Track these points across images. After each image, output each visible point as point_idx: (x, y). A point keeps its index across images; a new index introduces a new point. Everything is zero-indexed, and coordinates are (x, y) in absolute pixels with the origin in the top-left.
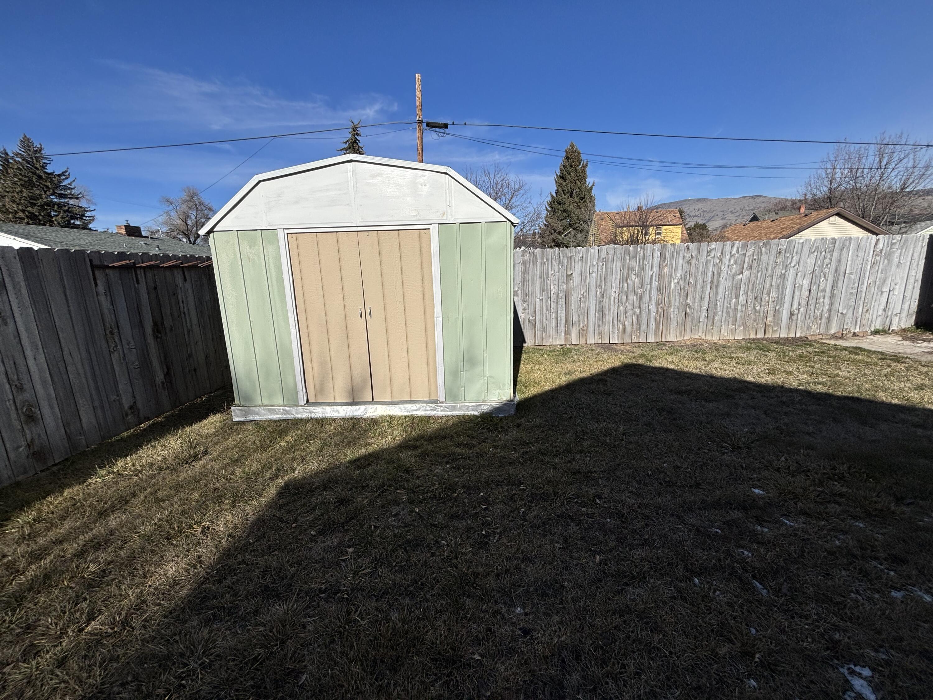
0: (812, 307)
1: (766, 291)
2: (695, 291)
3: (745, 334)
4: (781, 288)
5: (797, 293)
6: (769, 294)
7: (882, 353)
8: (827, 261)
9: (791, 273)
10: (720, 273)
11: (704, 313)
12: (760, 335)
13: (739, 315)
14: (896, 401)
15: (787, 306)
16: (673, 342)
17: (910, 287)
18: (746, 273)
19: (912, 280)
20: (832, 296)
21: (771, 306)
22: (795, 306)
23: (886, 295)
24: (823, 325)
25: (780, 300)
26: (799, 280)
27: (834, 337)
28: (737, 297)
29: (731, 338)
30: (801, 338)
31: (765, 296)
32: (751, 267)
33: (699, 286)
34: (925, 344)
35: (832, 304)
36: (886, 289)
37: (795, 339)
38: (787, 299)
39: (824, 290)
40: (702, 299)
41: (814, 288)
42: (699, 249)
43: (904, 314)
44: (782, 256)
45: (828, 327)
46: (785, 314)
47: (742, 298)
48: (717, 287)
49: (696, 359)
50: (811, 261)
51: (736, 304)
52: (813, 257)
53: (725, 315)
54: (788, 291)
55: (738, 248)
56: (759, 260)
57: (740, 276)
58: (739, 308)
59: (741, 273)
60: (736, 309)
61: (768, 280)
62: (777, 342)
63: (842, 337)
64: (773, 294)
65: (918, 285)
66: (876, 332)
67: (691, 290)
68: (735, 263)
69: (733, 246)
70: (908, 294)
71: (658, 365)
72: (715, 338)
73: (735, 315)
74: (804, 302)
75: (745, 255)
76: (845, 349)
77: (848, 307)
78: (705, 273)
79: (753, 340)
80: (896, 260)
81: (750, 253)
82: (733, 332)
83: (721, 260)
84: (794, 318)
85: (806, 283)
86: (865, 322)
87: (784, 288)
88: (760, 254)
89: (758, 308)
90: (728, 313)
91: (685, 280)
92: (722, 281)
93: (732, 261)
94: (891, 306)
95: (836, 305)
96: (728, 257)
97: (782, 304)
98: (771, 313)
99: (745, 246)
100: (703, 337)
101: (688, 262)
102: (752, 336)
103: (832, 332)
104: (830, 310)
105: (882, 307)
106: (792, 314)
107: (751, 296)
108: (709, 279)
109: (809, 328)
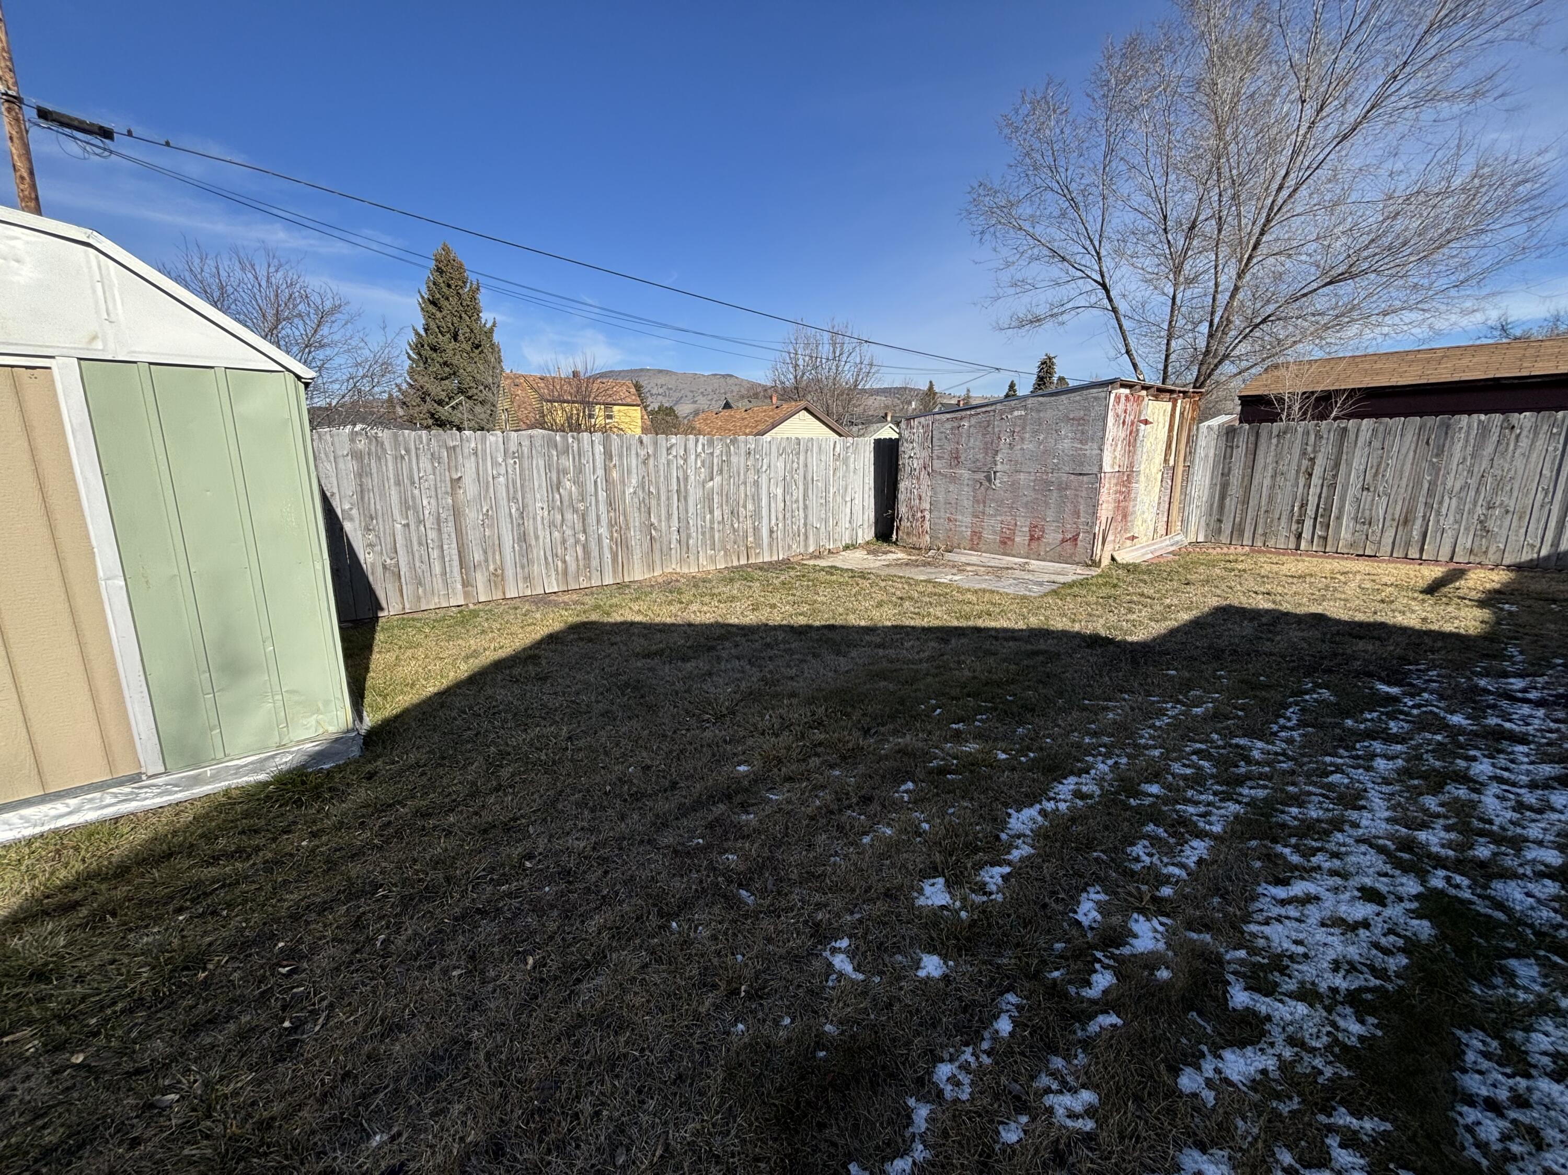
0: (789, 522)
1: (741, 503)
2: (659, 505)
3: (726, 562)
4: (756, 499)
5: (773, 505)
6: (745, 507)
7: (852, 570)
8: (795, 465)
9: (764, 480)
10: (686, 478)
11: (675, 536)
12: (743, 561)
13: (717, 536)
14: (863, 623)
15: (765, 521)
16: (640, 582)
17: (866, 496)
18: (718, 479)
19: (867, 488)
20: (806, 507)
21: (749, 522)
22: (773, 522)
23: (849, 504)
24: (802, 543)
25: (757, 514)
26: (772, 488)
27: (813, 557)
28: (711, 512)
29: (711, 567)
30: (783, 560)
31: (741, 509)
32: (721, 471)
33: (663, 498)
34: (884, 557)
35: (806, 517)
36: (848, 499)
37: (778, 562)
38: (765, 512)
39: (797, 501)
40: (669, 516)
41: (788, 498)
42: (656, 443)
43: (866, 526)
44: (752, 458)
45: (806, 546)
46: (765, 532)
47: (717, 513)
48: (686, 499)
49: (670, 603)
50: (780, 464)
51: (712, 521)
52: (782, 459)
53: (700, 537)
54: (764, 502)
55: (703, 445)
56: (729, 462)
57: (711, 484)
58: (716, 526)
59: (712, 479)
60: (712, 528)
61: (742, 488)
62: (761, 567)
63: (819, 557)
64: (750, 507)
65: (872, 493)
66: (847, 548)
67: (654, 502)
68: (703, 462)
69: (697, 441)
70: (866, 504)
71: (619, 619)
72: (694, 570)
73: (713, 537)
74: (781, 516)
75: (712, 454)
76: (823, 569)
77: (820, 520)
78: (667, 479)
79: (736, 567)
80: (852, 466)
81: (717, 452)
82: (713, 560)
83: (685, 460)
84: (774, 535)
85: (780, 492)
86: (836, 536)
87: (760, 500)
88: (729, 454)
89: (736, 526)
90: (703, 533)
91: (643, 489)
92: (691, 490)
93: (699, 464)
94: (855, 517)
95: (810, 517)
96: (693, 457)
97: (760, 518)
98: (750, 531)
99: (711, 443)
100: (678, 570)
101: (644, 463)
102: (735, 563)
103: (811, 550)
104: (805, 524)
105: (848, 519)
106: (771, 532)
107: (727, 510)
108: (675, 487)
109: (790, 547)
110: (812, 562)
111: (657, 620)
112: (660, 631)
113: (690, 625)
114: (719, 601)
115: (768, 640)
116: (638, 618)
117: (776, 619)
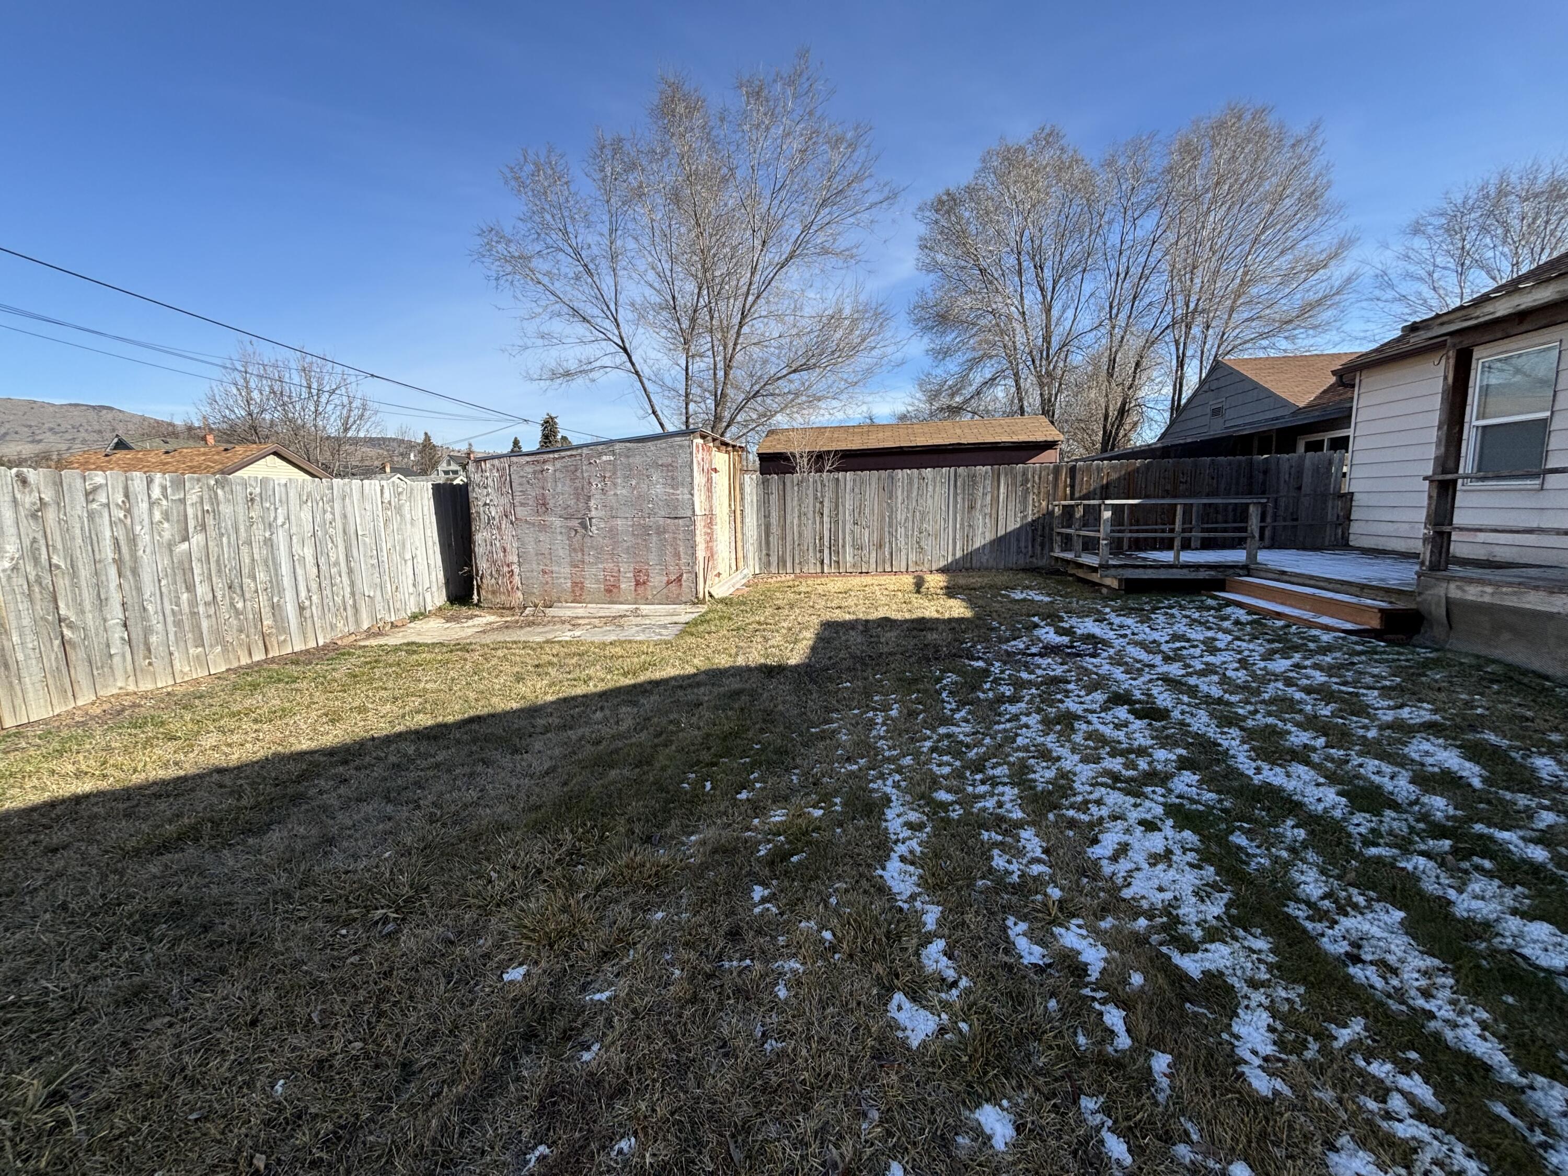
0: (327, 592)
1: (245, 571)
2: (75, 585)
3: (228, 660)
4: (272, 564)
5: (300, 571)
6: (254, 578)
7: (442, 644)
8: (329, 516)
9: (281, 538)
10: (133, 541)
11: (118, 634)
12: (259, 656)
13: (205, 624)
15: (289, 595)
17: (430, 552)
18: (197, 540)
19: (430, 543)
20: (350, 571)
21: (263, 598)
22: (303, 594)
23: (410, 563)
24: (351, 619)
25: (275, 586)
26: (297, 548)
27: (370, 634)
28: (190, 588)
29: (201, 673)
30: (325, 646)
31: (247, 581)
32: (204, 527)
33: (84, 573)
34: (470, 623)
35: (352, 584)
36: (408, 556)
37: (317, 648)
38: (287, 582)
39: (337, 564)
40: (101, 602)
41: (322, 561)
42: (59, 484)
43: (434, 589)
44: (257, 506)
45: (357, 622)
46: (291, 610)
47: (202, 590)
48: (135, 572)
49: (148, 743)
50: (306, 515)
51: (193, 603)
52: (307, 508)
53: (172, 629)
54: (285, 569)
55: (164, 488)
56: (216, 513)
57: (185, 546)
58: (201, 609)
59: (186, 538)
60: (194, 614)
61: (245, 550)
62: (295, 659)
63: (380, 634)
64: (261, 576)
65: (437, 548)
66: (414, 618)
67: (63, 583)
68: (166, 516)
69: (150, 481)
70: (432, 562)
72: (164, 682)
73: (197, 628)
74: (314, 586)
75: (183, 501)
76: (397, 649)
77: (373, 586)
78: (92, 540)
79: (248, 667)
80: (408, 516)
81: (192, 498)
82: (203, 661)
83: (128, 511)
84: (307, 613)
85: (308, 552)
86: (398, 605)
87: (277, 565)
88: (215, 500)
89: (240, 605)
90: (178, 624)
91: (36, 561)
92: (145, 558)
93: (157, 516)
94: (419, 579)
95: (358, 583)
96: (144, 506)
97: (281, 592)
98: (266, 612)
99: (179, 484)
100: (131, 688)
101: (34, 516)
102: (245, 661)
103: (365, 626)
104: (353, 594)
105: (411, 582)
106: (302, 608)
107: (219, 584)
108: (109, 553)
109: (333, 627)
110: (373, 642)
111: (137, 779)
112: (157, 796)
113: (220, 771)
114: (256, 721)
115: (393, 759)
116: (86, 786)
117: (381, 728)
